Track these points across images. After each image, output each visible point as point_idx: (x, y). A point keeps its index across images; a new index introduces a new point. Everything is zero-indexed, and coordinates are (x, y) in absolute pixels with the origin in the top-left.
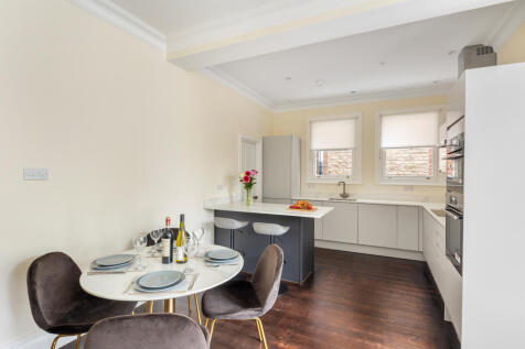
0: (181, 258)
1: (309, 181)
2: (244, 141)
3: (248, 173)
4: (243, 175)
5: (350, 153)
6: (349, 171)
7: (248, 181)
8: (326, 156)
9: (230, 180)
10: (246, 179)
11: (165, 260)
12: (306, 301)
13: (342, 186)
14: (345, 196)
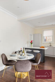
0: (24, 55)
1: (43, 43)
2: (30, 35)
3: (32, 41)
4: (31, 41)
5: (52, 37)
6: (51, 41)
7: (31, 43)
8: (46, 38)
9: (28, 42)
10: (31, 42)
11: (21, 55)
12: (44, 65)
13: (50, 44)
14: (50, 46)
